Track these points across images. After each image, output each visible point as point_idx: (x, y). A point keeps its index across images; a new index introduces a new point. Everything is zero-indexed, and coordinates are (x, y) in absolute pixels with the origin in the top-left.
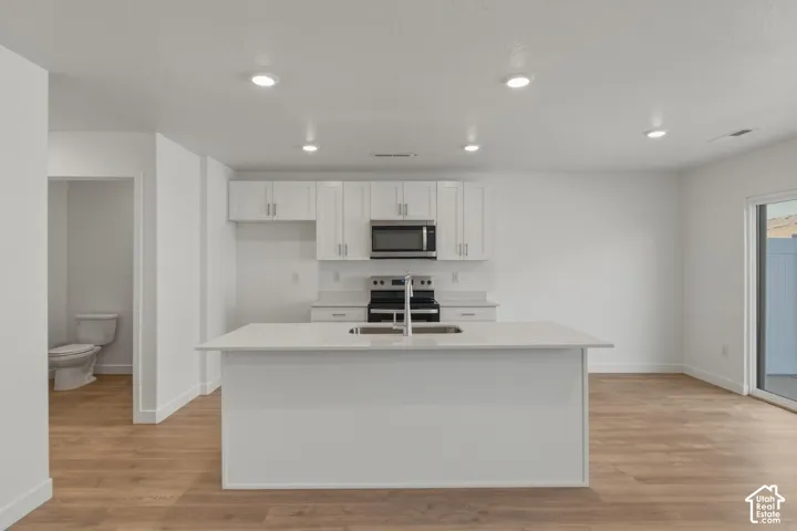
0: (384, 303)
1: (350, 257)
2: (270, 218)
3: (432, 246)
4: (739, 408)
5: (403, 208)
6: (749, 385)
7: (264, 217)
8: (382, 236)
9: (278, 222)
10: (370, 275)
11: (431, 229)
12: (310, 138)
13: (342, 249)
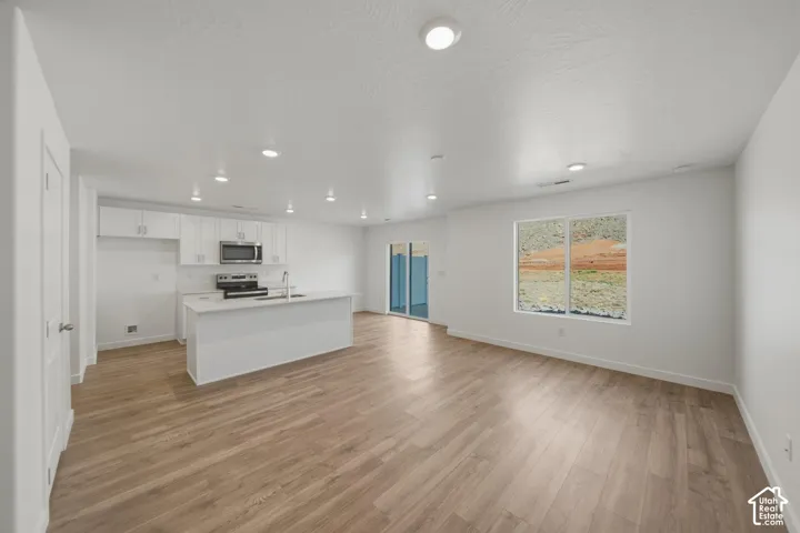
0: (230, 289)
1: (208, 262)
2: (140, 236)
3: (260, 257)
4: (385, 318)
5: (241, 235)
6: (388, 311)
7: (134, 235)
8: (228, 251)
9: (149, 239)
10: (216, 273)
11: (260, 248)
12: (196, 193)
13: (200, 258)
